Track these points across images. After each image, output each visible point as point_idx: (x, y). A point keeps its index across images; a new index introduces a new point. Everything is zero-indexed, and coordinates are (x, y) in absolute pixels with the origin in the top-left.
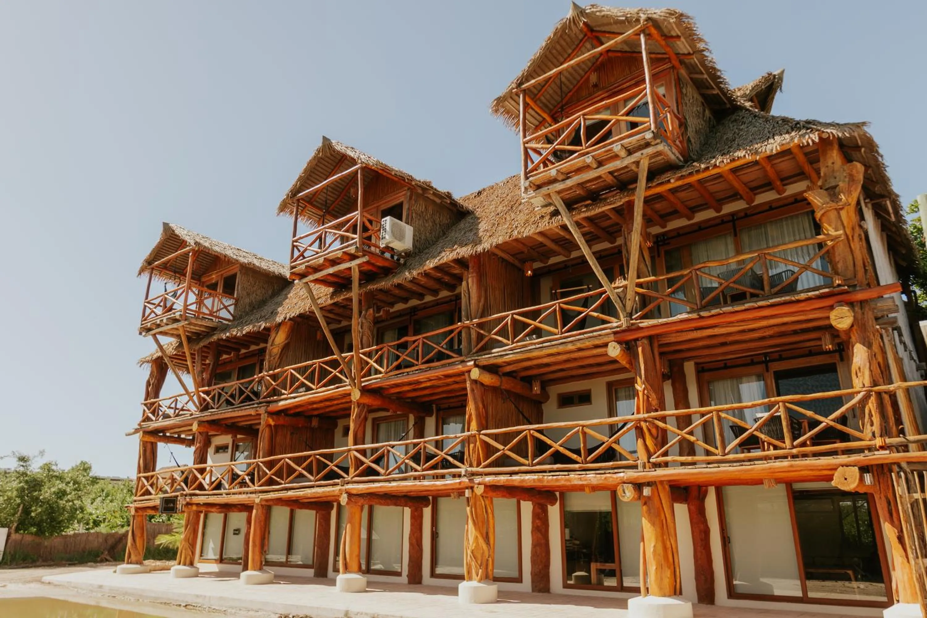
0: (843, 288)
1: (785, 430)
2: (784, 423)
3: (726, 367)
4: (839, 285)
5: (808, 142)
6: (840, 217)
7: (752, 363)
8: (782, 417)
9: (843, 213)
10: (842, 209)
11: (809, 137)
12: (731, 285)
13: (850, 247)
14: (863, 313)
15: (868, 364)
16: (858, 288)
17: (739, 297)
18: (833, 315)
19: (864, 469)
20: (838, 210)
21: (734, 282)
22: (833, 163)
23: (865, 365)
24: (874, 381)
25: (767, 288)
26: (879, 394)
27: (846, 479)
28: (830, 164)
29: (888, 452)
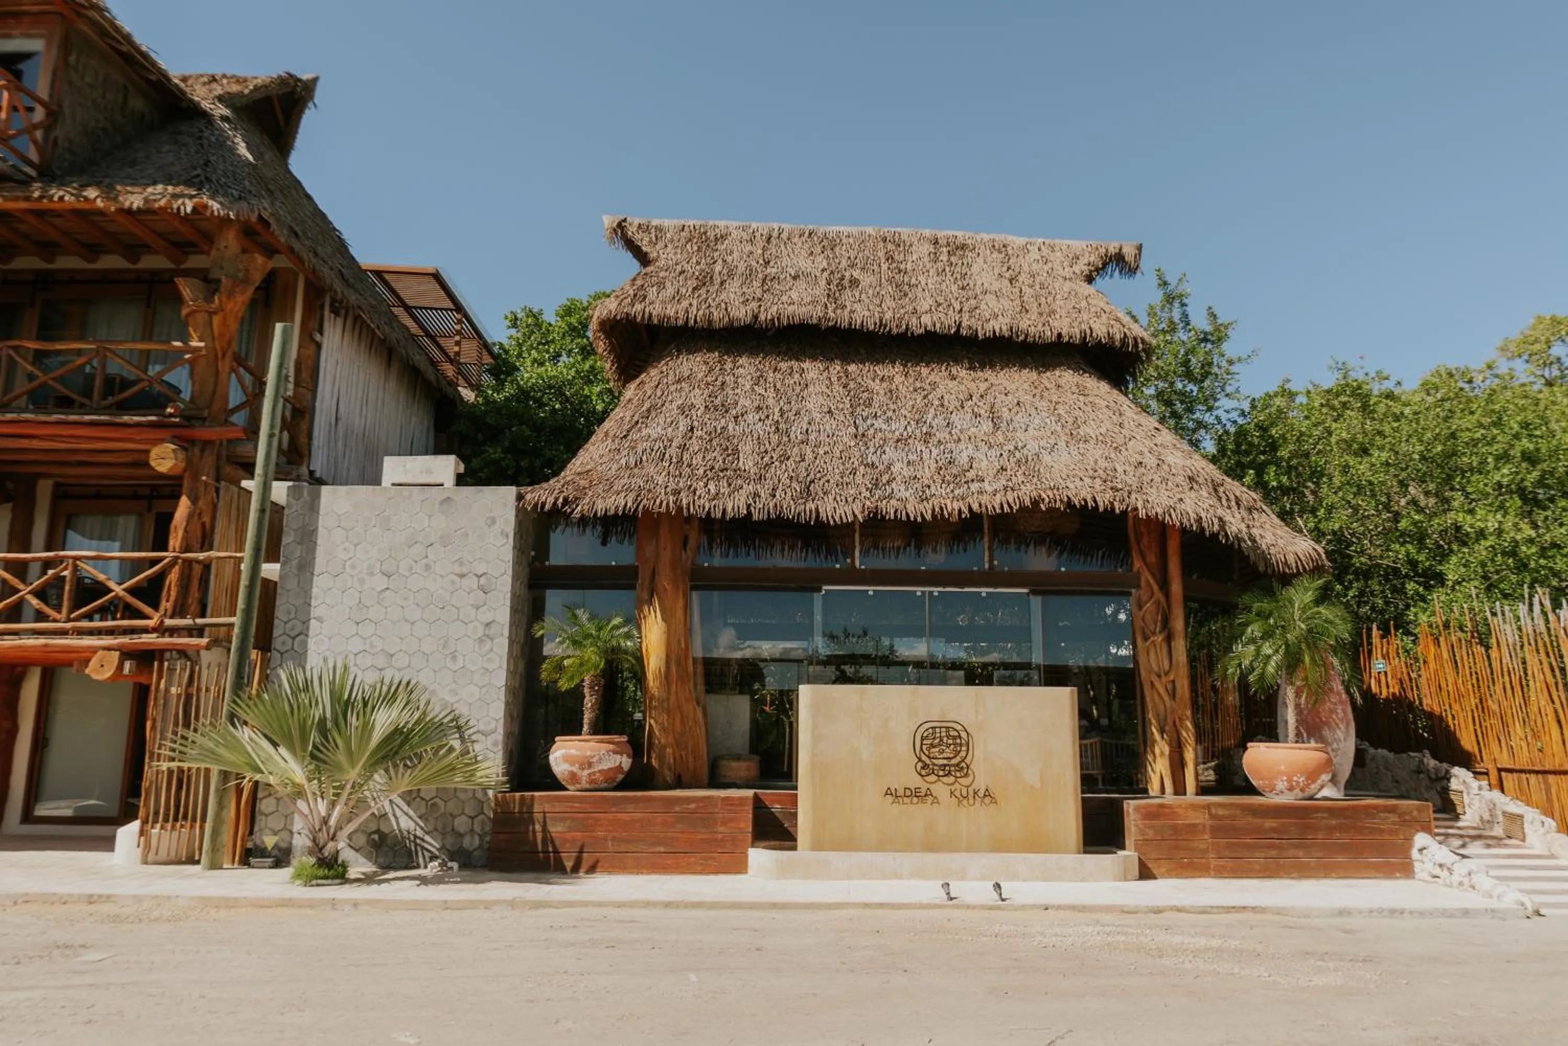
0: (173, 419)
1: (66, 596)
2: (67, 588)
3: (98, 496)
4: (171, 415)
5: (179, 209)
6: (211, 324)
7: (135, 497)
8: (68, 579)
9: (216, 320)
10: (215, 313)
11: (184, 204)
12: (51, 382)
13: (217, 366)
14: (201, 458)
15: (184, 524)
16: (207, 424)
17: (65, 403)
18: (155, 452)
19: (126, 654)
20: (211, 314)
21: (52, 379)
22: (226, 247)
23: (182, 524)
24: (188, 545)
25: (96, 397)
26: (189, 563)
27: (102, 666)
28: (221, 247)
29: (155, 635)
